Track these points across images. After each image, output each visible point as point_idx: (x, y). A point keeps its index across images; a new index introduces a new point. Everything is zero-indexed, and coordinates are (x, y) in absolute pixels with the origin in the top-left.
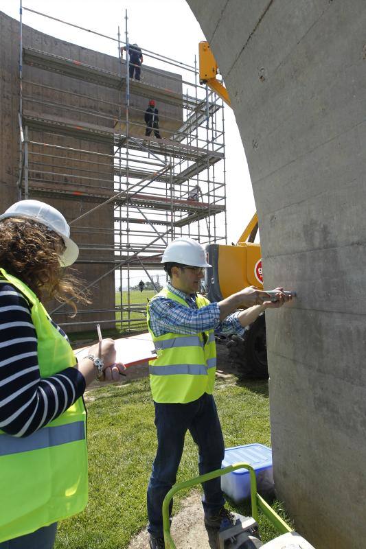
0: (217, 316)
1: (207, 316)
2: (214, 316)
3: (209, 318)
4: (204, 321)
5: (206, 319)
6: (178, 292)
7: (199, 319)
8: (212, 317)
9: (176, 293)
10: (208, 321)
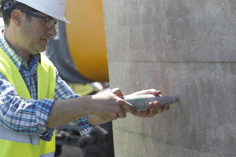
0: (42, 123)
1: (29, 117)
2: (38, 120)
3: (31, 121)
4: (22, 123)
5: (26, 120)
6: (12, 53)
7: (16, 118)
8: (35, 121)
9: (8, 54)
10: (27, 124)
